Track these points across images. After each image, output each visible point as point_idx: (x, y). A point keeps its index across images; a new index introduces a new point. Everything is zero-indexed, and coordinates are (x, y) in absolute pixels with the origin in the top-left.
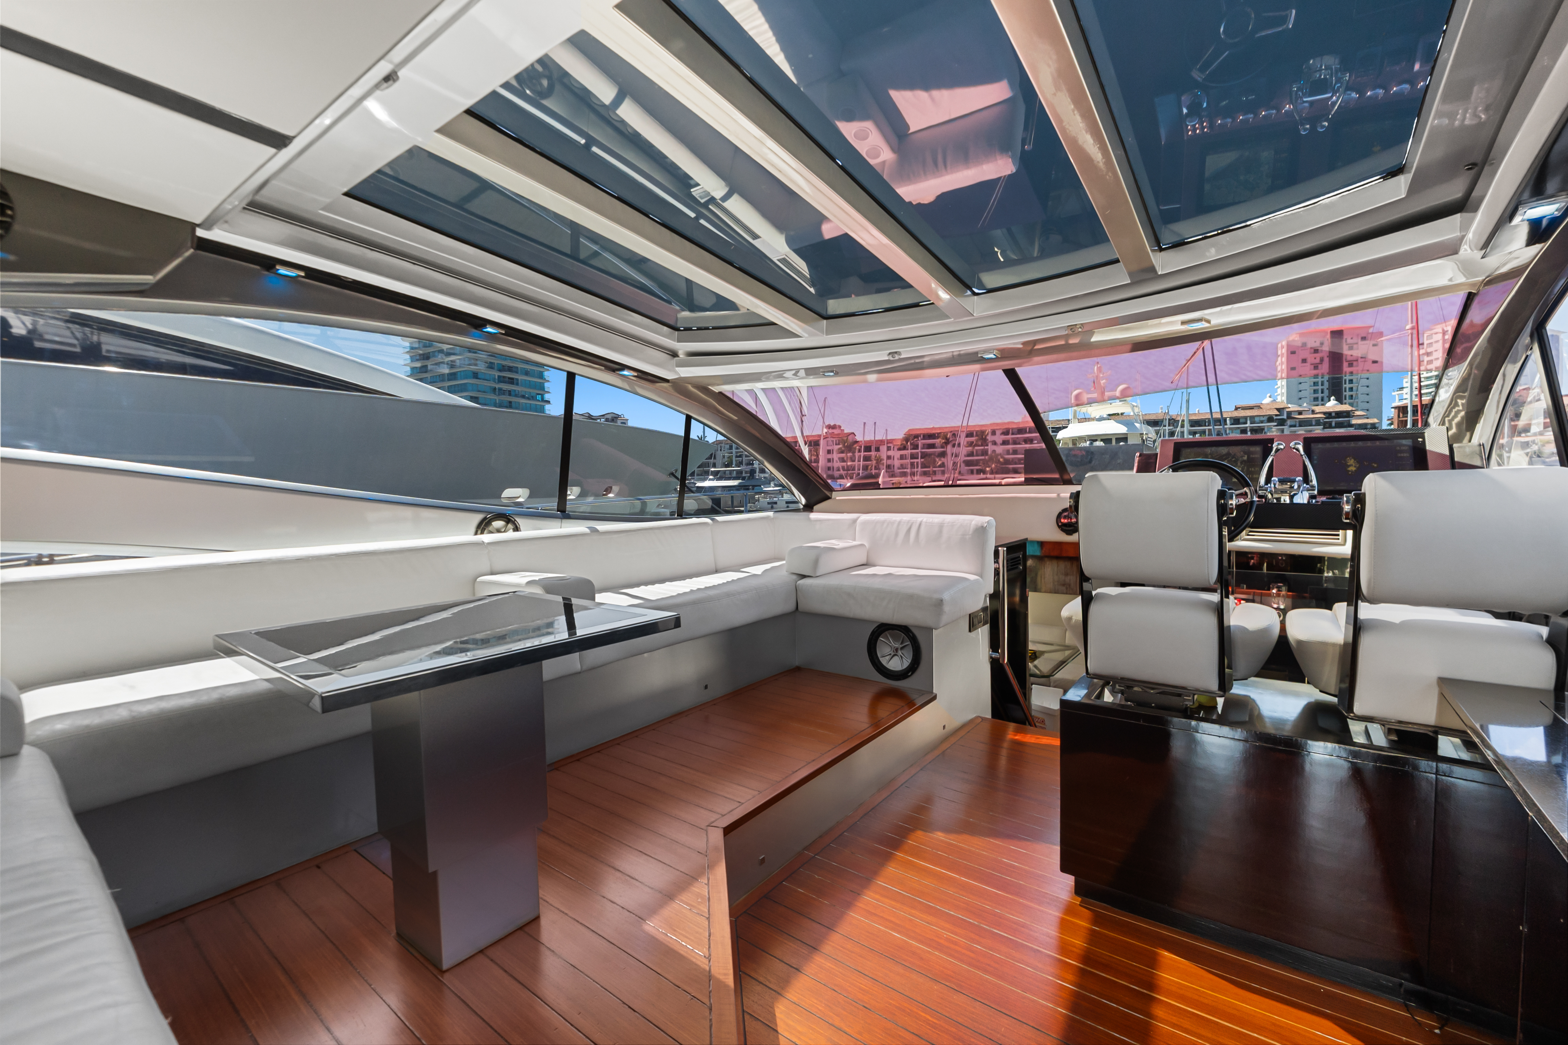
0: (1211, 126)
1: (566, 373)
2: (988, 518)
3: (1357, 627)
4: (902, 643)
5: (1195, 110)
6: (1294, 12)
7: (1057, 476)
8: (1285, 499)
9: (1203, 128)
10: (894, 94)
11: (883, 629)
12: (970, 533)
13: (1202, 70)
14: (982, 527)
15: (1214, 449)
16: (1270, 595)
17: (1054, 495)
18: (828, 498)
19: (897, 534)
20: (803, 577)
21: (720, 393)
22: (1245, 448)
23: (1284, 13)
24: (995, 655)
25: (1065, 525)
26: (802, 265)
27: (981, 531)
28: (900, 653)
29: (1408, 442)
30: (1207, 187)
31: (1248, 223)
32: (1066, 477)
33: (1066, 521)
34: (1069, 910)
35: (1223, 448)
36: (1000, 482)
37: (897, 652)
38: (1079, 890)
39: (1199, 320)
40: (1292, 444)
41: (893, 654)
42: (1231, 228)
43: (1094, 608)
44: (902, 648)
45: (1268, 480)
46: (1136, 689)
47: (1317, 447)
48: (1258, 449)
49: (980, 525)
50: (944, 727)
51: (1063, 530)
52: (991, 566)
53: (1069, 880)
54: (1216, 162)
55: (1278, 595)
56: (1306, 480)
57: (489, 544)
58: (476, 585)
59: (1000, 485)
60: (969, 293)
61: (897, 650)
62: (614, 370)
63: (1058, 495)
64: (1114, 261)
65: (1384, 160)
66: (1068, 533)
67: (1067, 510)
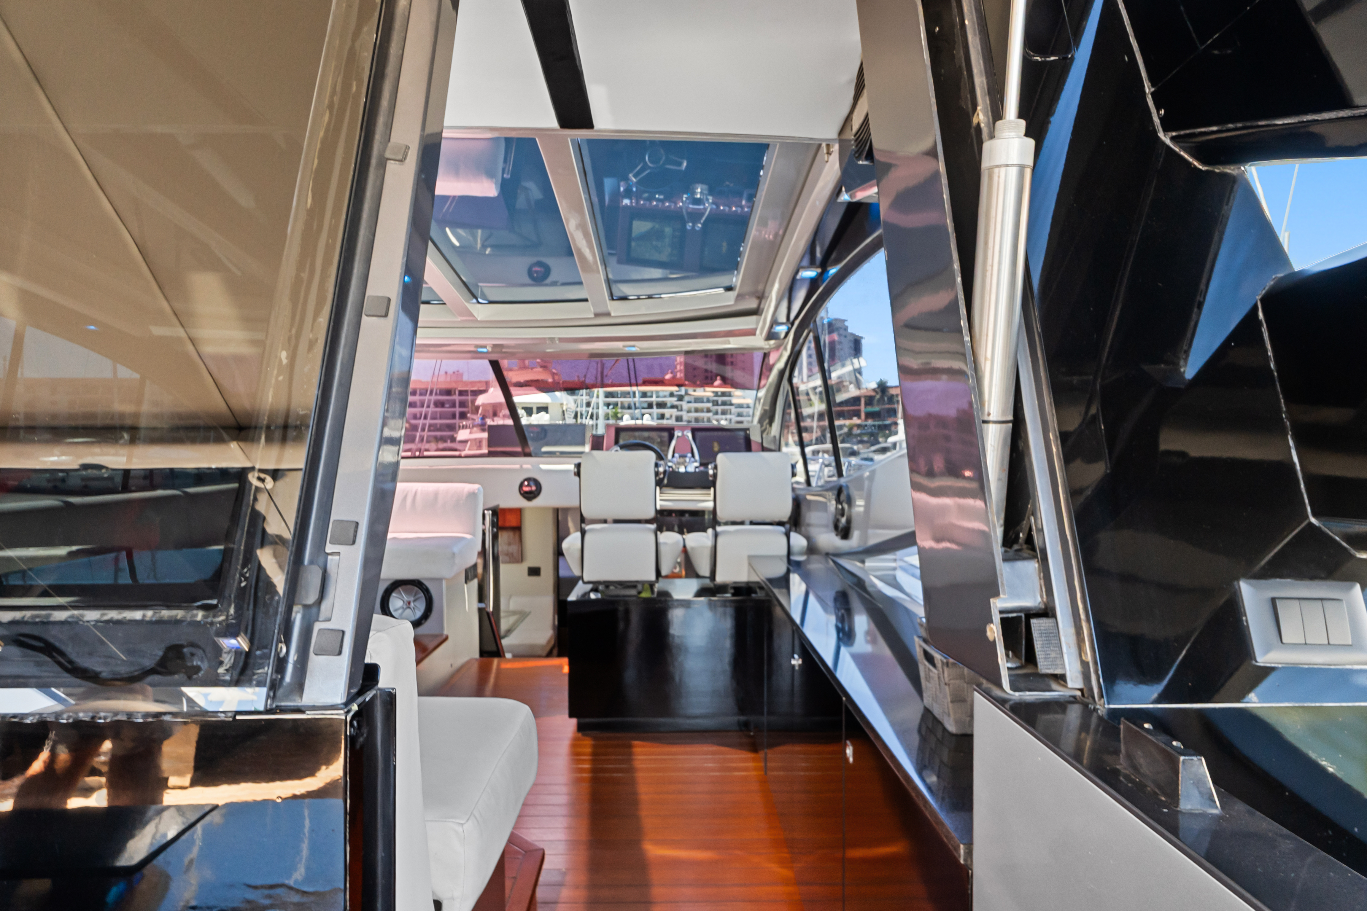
0: (637, 202)
2: (476, 486)
3: (716, 535)
4: (415, 595)
5: (628, 193)
7: (519, 449)
8: (682, 470)
11: (396, 585)
12: (463, 499)
13: (633, 176)
14: (474, 493)
15: (640, 432)
17: (517, 466)
22: (659, 433)
23: (680, 160)
24: (482, 605)
25: (527, 492)
27: (472, 496)
28: (412, 605)
29: (741, 434)
30: (633, 244)
32: (527, 450)
34: (575, 745)
38: (581, 728)
39: (634, 346)
40: (685, 433)
41: (406, 606)
42: (654, 296)
43: (587, 537)
44: (415, 601)
45: (673, 456)
47: (699, 434)
48: (665, 434)
49: (470, 491)
50: (451, 665)
51: (525, 497)
52: (480, 527)
53: (574, 722)
54: (639, 227)
56: (693, 456)
59: (460, 457)
60: (474, 301)
61: (409, 603)
63: (521, 466)
64: (586, 300)
65: (725, 280)
66: (529, 499)
67: (528, 480)
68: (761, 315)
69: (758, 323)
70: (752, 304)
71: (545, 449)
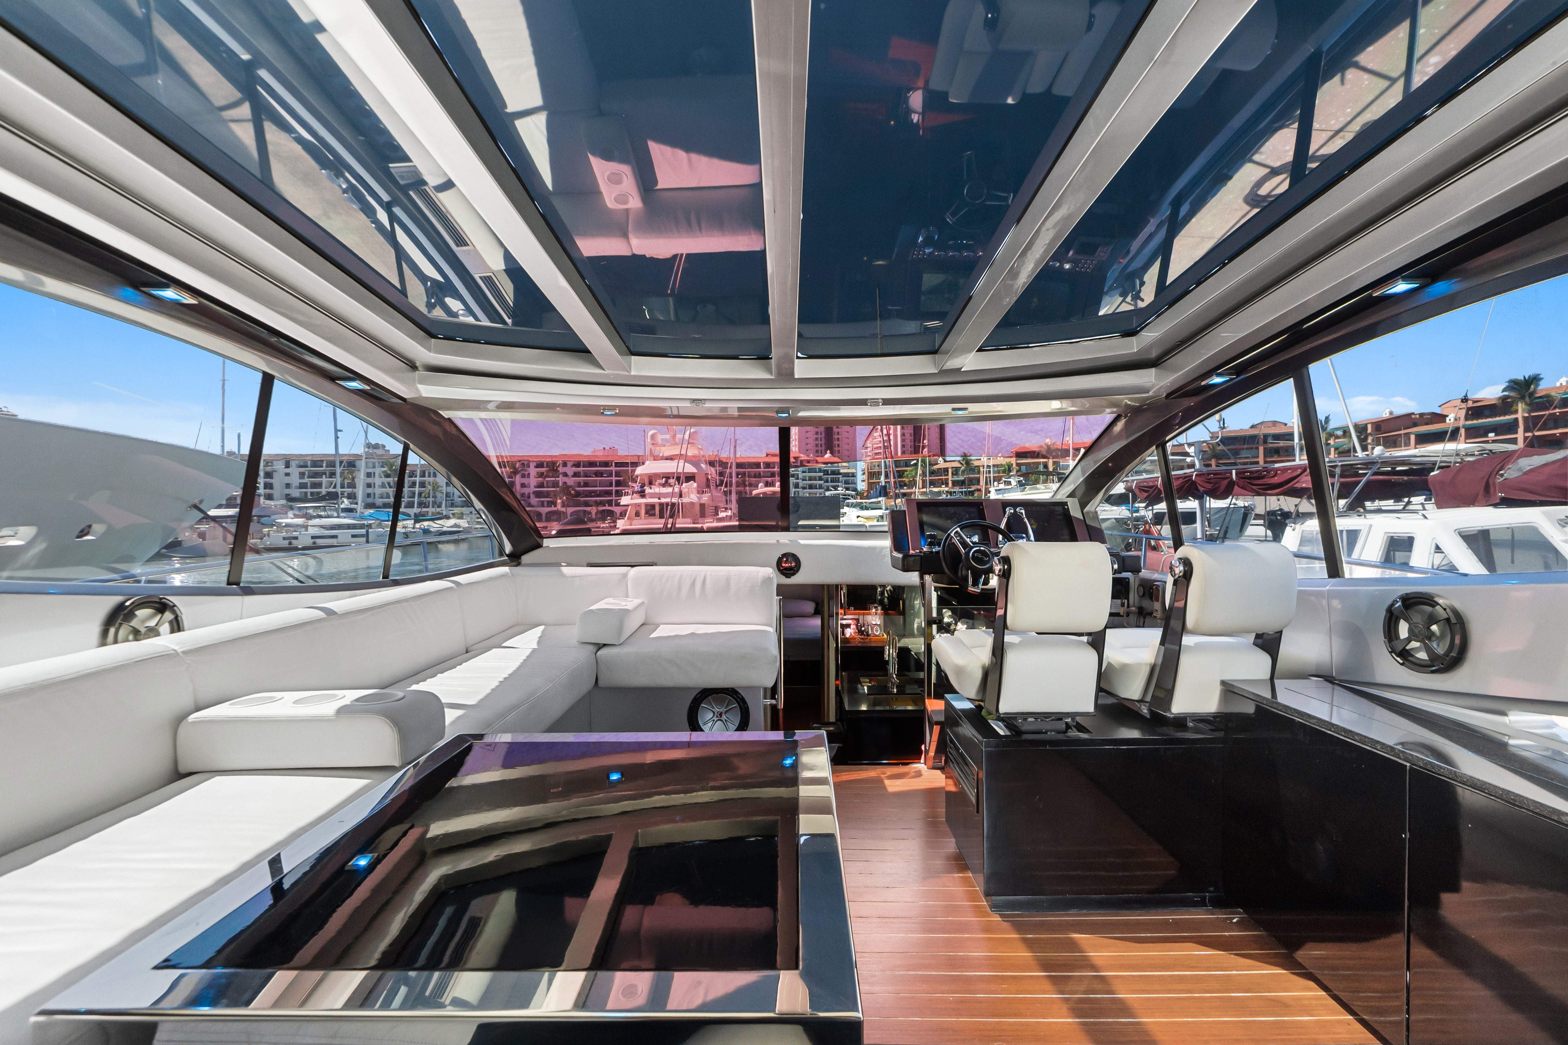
1: (260, 375)
2: (769, 570)
4: (727, 707)
11: (706, 695)
12: (759, 584)
13: (953, 215)
14: (770, 578)
15: (944, 508)
16: (869, 614)
17: (773, 541)
18: (539, 546)
19: (679, 589)
20: (600, 646)
21: (449, 420)
22: (966, 508)
24: (771, 702)
25: (786, 569)
28: (724, 717)
29: (1060, 510)
32: (784, 524)
33: (787, 565)
35: (950, 508)
37: (721, 716)
39: (965, 409)
40: (1017, 510)
41: (715, 719)
44: (726, 712)
46: (1030, 720)
48: (974, 510)
49: (767, 576)
55: (876, 614)
57: (184, 652)
61: (721, 715)
66: (788, 576)
67: (784, 555)
71: (801, 523)
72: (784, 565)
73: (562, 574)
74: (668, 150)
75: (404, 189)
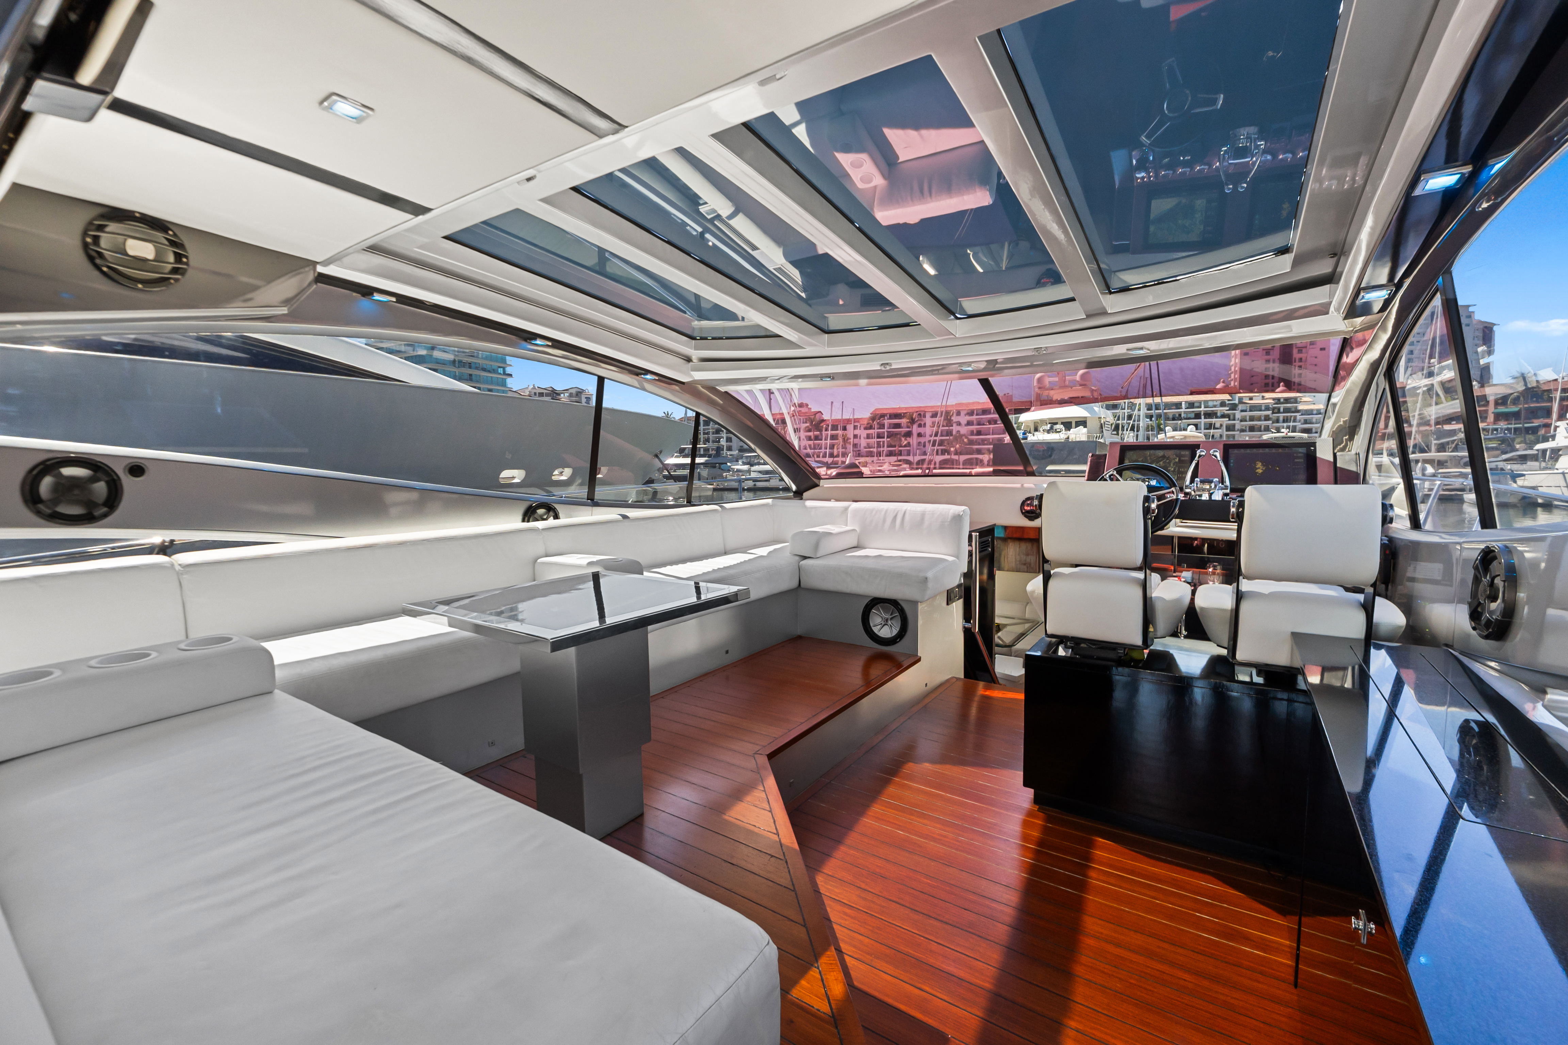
0: (1156, 175)
1: (597, 377)
2: (963, 508)
3: (1239, 597)
4: (891, 614)
5: (1142, 165)
6: (1222, 96)
7: (1021, 468)
8: (1205, 497)
9: (1150, 177)
10: (888, 132)
11: (875, 602)
12: (949, 520)
13: (1148, 137)
14: (959, 515)
15: (1152, 452)
16: (1206, 573)
17: (1019, 486)
18: (817, 485)
19: (884, 521)
20: (805, 558)
21: (726, 392)
22: (1178, 451)
23: (1215, 96)
24: (968, 625)
25: (1028, 512)
26: (795, 273)
27: (958, 518)
28: (889, 622)
29: (1302, 450)
30: (1152, 229)
31: (1178, 278)
32: (1029, 469)
33: (1029, 508)
35: (1159, 451)
36: (970, 472)
37: (887, 622)
38: (1037, 800)
39: (1142, 349)
40: (1211, 452)
41: (883, 623)
42: (1165, 281)
43: (1052, 583)
44: (891, 619)
45: (1192, 481)
46: (1083, 645)
47: (1234, 452)
48: (1187, 453)
49: (957, 513)
50: (926, 684)
51: (1026, 517)
52: (966, 548)
53: (1030, 793)
54: (1161, 206)
55: (1214, 573)
56: (1222, 481)
57: (543, 529)
58: (536, 566)
59: (970, 475)
60: (952, 317)
61: (887, 620)
62: (637, 374)
63: (1022, 485)
64: (1072, 299)
65: (1277, 240)
66: (1031, 519)
67: (1030, 498)
68: (1338, 282)
69: (1332, 295)
70: (1323, 268)
71: (1049, 468)
72: (1026, 508)
73: (805, 506)
74: (900, 132)
75: (711, 221)
